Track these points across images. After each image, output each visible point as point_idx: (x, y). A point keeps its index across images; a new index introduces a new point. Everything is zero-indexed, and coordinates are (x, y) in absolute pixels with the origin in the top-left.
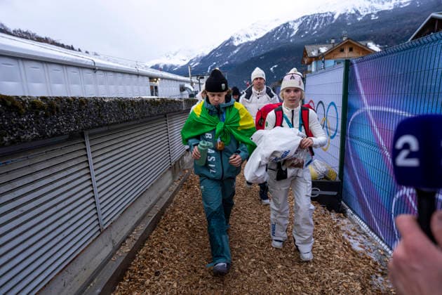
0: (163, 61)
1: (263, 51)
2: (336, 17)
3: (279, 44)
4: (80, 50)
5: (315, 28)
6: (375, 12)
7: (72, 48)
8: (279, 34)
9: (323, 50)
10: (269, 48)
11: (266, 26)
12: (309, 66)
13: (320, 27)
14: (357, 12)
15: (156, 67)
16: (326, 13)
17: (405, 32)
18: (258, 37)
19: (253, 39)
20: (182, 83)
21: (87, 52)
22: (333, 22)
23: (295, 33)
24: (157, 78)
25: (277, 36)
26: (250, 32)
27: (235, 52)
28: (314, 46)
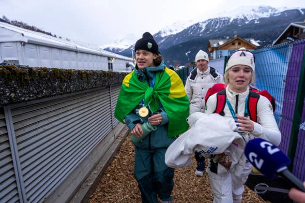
0: (112, 46)
1: (181, 42)
2: (231, 21)
3: (192, 37)
4: (55, 36)
5: (217, 27)
6: (257, 18)
7: (50, 34)
8: (192, 31)
9: (221, 43)
10: (185, 40)
11: (184, 25)
12: (211, 53)
13: (221, 27)
14: (245, 18)
15: (107, 50)
16: (225, 18)
17: (277, 32)
18: (178, 32)
19: (175, 33)
20: (127, 62)
21: (60, 38)
22: (229, 24)
23: (203, 30)
24: (112, 58)
25: (191, 32)
26: (173, 29)
27: (162, 41)
28: (215, 40)
